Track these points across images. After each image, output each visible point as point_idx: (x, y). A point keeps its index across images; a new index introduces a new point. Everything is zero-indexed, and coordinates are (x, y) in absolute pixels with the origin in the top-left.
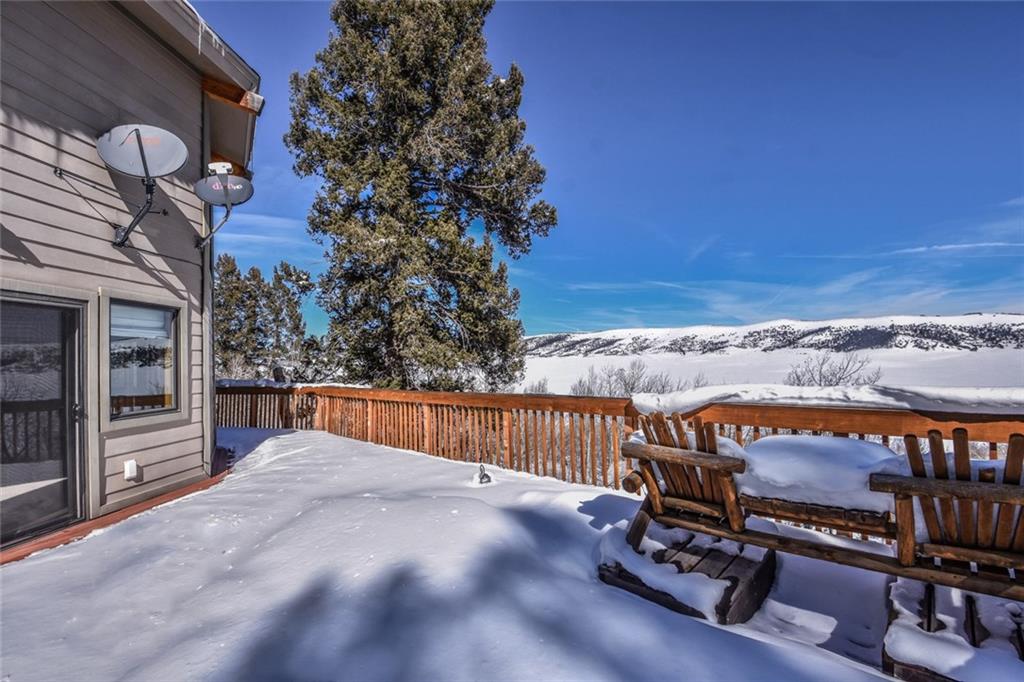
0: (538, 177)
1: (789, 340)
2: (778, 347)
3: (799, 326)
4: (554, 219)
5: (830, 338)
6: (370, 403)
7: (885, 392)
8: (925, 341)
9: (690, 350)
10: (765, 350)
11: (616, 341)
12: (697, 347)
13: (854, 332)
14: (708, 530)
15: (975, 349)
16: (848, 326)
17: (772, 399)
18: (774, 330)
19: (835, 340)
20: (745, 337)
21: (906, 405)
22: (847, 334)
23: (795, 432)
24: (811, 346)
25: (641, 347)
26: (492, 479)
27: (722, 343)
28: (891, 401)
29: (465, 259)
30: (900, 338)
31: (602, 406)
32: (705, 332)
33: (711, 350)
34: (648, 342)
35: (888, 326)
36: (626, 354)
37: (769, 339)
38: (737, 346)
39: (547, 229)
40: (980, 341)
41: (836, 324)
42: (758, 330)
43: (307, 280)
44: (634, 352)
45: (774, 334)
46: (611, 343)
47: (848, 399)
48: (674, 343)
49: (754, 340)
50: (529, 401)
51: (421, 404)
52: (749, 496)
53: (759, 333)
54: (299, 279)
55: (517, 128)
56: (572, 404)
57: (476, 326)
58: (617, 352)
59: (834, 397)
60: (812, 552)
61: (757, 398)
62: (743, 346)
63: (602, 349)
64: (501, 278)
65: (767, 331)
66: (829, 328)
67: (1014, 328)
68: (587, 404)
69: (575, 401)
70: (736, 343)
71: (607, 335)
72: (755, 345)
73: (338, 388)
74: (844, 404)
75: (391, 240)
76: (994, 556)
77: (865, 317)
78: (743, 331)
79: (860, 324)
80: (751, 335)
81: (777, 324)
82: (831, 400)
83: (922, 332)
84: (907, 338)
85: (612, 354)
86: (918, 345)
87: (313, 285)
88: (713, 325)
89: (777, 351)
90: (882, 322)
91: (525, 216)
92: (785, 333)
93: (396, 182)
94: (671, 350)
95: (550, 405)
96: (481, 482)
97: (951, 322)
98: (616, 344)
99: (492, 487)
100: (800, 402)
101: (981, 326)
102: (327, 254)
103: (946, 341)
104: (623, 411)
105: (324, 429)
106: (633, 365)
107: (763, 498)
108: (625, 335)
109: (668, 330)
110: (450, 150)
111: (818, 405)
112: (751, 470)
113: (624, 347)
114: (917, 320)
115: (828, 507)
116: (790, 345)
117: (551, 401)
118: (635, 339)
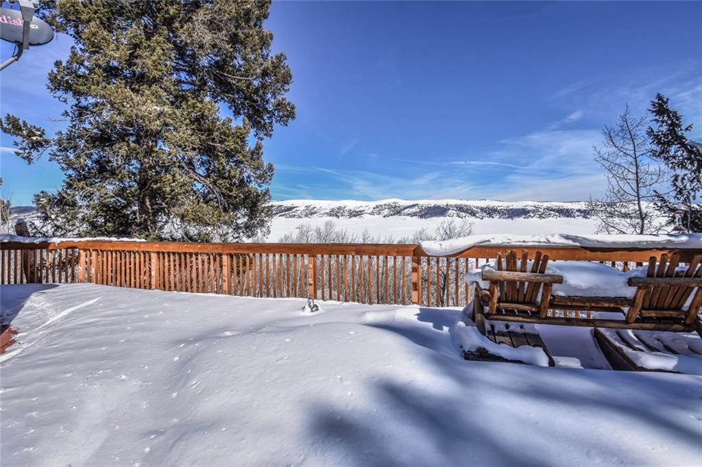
0: (286, 79)
1: (397, 211)
2: (391, 215)
3: (403, 203)
4: (293, 113)
5: (418, 210)
6: (154, 256)
7: (567, 237)
8: (461, 213)
9: (342, 215)
10: (384, 217)
11: (294, 207)
12: (346, 214)
13: (430, 208)
14: (524, 320)
15: (482, 219)
16: (426, 204)
17: (508, 243)
18: (389, 205)
19: (420, 212)
20: (374, 208)
21: (578, 244)
22: (426, 208)
23: (554, 261)
24: (408, 214)
25: (310, 212)
26: (319, 308)
27: (361, 211)
28: (570, 242)
29: (225, 135)
30: (450, 211)
31: (395, 250)
32: (351, 204)
33: (355, 216)
34: (315, 209)
35: (445, 204)
36: (301, 217)
37: (387, 210)
38: (369, 214)
39: (287, 121)
40: (485, 214)
41: (421, 202)
42: (381, 204)
43: (40, 136)
44: (306, 216)
45: (390, 207)
46: (290, 209)
47: (549, 242)
48: (332, 210)
49: (378, 210)
50: (334, 248)
51: (220, 255)
52: (561, 297)
53: (381, 206)
54: (31, 134)
55: (267, 36)
56: (372, 250)
57: (231, 191)
58: (295, 215)
59: (541, 241)
60: (585, 324)
61: (500, 242)
62: (372, 213)
63: (283, 213)
64: (258, 154)
65: (386, 205)
66: (417, 205)
67: (499, 208)
68: (384, 249)
69: (374, 248)
70: (369, 212)
71: (287, 203)
72: (379, 214)
73: (111, 242)
74: (547, 244)
75: (166, 109)
76: (671, 312)
77: (435, 199)
78: (373, 204)
79: (432, 203)
80: (377, 207)
81: (391, 201)
82: (540, 242)
83: (460, 209)
84: (454, 212)
85: (291, 217)
86: (458, 216)
87: (47, 142)
88: (356, 200)
89: (391, 217)
90: (442, 203)
91: (270, 107)
92: (395, 206)
93: (162, 57)
94: (331, 215)
95: (354, 250)
96: (312, 311)
97: (474, 204)
98: (294, 210)
99: (320, 314)
100: (524, 244)
101: (485, 207)
102: (66, 112)
103: (470, 214)
104: (412, 253)
105: (90, 281)
106: (327, 224)
107: (569, 297)
108: (301, 204)
109: (328, 202)
110: (217, 41)
111: (534, 245)
112: (566, 281)
113: (299, 212)
114: (458, 202)
115: (604, 297)
116: (397, 214)
117: (354, 248)
118: (307, 207)
